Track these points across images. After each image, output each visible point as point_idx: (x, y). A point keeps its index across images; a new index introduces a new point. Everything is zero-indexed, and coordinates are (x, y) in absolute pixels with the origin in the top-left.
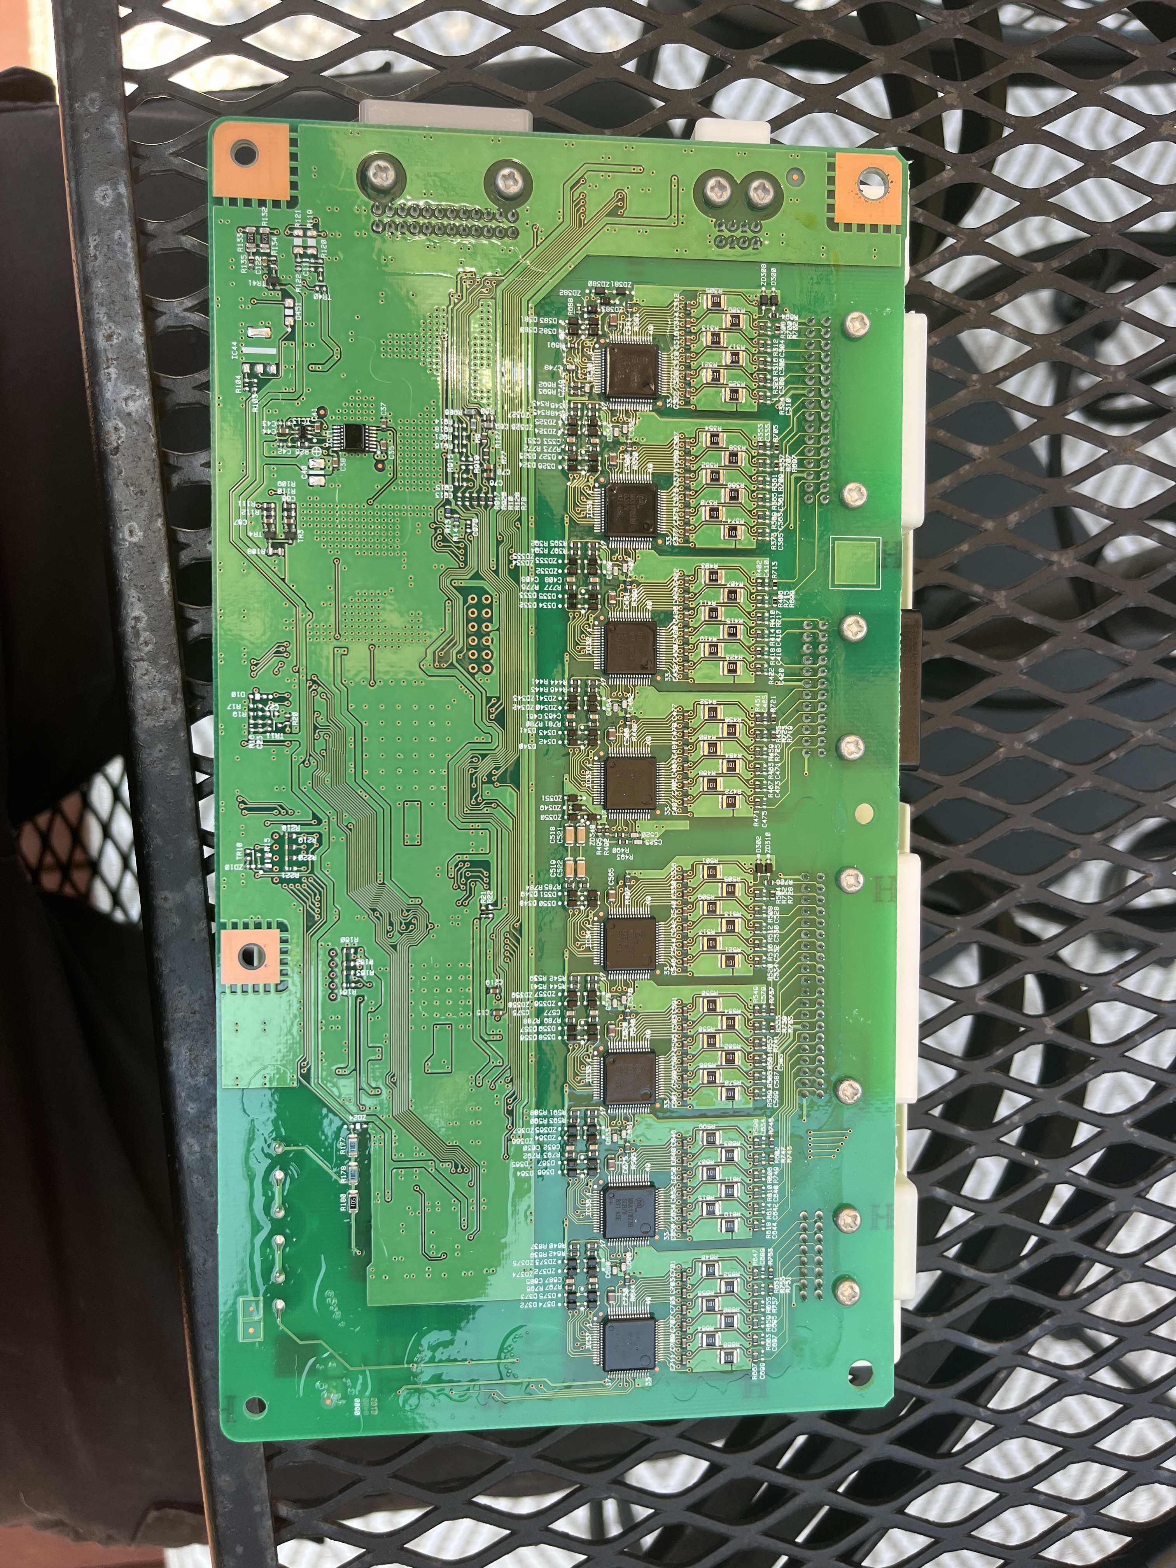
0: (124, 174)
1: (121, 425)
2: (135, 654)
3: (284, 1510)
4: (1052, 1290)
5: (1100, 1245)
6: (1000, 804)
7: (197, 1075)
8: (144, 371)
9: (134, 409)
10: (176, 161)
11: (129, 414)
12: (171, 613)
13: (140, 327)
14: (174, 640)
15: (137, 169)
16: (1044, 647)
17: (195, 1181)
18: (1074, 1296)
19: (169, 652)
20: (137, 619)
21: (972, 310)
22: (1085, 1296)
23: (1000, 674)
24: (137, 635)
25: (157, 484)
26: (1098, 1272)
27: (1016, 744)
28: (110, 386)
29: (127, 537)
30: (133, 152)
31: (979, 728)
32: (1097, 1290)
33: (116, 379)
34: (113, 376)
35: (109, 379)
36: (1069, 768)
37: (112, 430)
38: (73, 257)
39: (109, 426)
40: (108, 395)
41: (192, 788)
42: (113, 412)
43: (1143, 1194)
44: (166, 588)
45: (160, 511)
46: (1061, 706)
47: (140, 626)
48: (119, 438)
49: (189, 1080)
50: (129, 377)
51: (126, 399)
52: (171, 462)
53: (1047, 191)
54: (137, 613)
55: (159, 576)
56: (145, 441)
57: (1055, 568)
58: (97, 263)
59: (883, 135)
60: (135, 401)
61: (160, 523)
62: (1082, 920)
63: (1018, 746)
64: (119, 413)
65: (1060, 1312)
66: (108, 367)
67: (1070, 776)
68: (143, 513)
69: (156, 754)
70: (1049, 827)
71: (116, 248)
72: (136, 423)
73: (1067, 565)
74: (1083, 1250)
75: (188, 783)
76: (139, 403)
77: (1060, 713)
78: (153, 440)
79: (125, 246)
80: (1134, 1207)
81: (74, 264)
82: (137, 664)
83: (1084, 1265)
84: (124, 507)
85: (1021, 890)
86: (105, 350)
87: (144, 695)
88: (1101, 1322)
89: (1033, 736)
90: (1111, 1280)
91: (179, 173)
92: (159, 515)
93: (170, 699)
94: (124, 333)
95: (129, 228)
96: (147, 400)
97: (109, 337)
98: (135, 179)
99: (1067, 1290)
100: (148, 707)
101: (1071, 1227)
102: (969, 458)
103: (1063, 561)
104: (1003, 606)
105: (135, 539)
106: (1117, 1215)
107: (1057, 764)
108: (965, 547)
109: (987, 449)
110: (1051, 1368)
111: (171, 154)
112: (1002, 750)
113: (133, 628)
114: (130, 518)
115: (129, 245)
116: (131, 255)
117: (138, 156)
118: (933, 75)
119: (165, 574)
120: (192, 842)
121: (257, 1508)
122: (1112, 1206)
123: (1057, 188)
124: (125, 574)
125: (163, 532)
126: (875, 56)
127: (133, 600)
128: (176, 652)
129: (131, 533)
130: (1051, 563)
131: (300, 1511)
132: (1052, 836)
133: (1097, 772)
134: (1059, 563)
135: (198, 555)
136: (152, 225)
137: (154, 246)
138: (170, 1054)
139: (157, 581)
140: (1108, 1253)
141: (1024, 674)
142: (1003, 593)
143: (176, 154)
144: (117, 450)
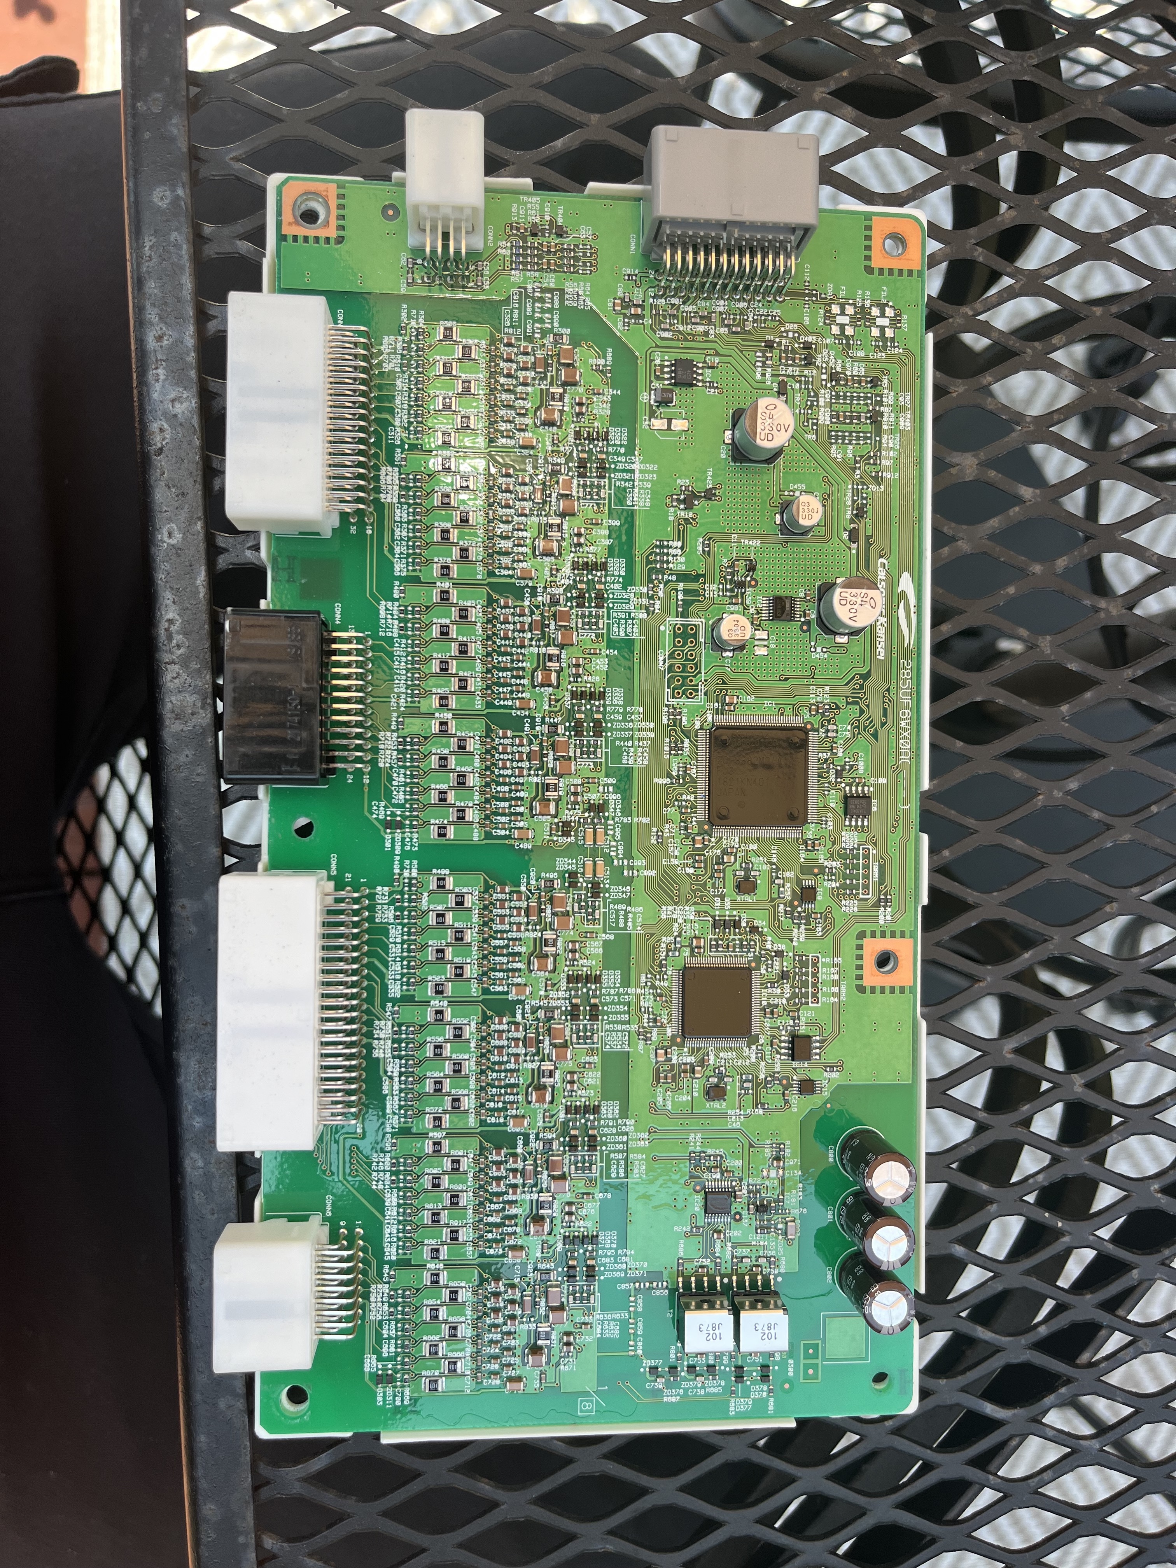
0: (185, 176)
1: (166, 426)
2: (166, 657)
3: (269, 1542)
4: (1070, 1358)
5: (1121, 1312)
6: (1037, 853)
7: (204, 1088)
8: (193, 374)
9: (180, 411)
10: (238, 165)
11: (175, 416)
12: (204, 617)
13: (191, 329)
14: (207, 645)
15: (197, 171)
16: (1088, 695)
17: (197, 1197)
18: (1091, 1365)
19: (201, 656)
20: (171, 621)
21: (1029, 351)
22: (1103, 1365)
23: (1042, 720)
24: (170, 637)
25: (199, 487)
26: (1117, 1340)
27: (1055, 792)
28: (158, 387)
29: (166, 539)
30: (194, 155)
31: (1018, 774)
32: (1115, 1359)
33: (164, 380)
34: (162, 377)
35: (157, 380)
36: (1109, 820)
37: (157, 431)
38: (128, 257)
39: (155, 426)
40: (155, 396)
41: (217, 795)
42: (159, 413)
43: (1167, 1262)
44: (202, 592)
45: (200, 514)
46: (1103, 756)
47: (174, 628)
48: (164, 439)
49: (197, 1093)
50: (177, 377)
51: (173, 401)
52: (214, 466)
53: (1109, 236)
54: (170, 616)
55: (196, 579)
56: (190, 443)
57: (1102, 615)
58: (151, 264)
59: (946, 173)
60: (181, 403)
61: (199, 526)
62: (1117, 976)
63: (1058, 794)
64: (165, 413)
65: (1077, 1380)
66: (157, 368)
67: (1109, 827)
68: (183, 515)
69: (182, 759)
70: (1085, 879)
71: (172, 249)
72: (181, 424)
73: (1114, 612)
74: (1104, 1317)
75: (212, 790)
76: (185, 405)
77: (1101, 763)
78: (197, 442)
79: (179, 248)
80: (1158, 1275)
81: (128, 264)
82: (168, 666)
83: (1103, 1332)
84: (165, 508)
85: (1054, 941)
86: (155, 351)
87: (173, 699)
88: (1118, 1392)
89: (1073, 785)
90: (1131, 1349)
91: (239, 179)
92: (199, 518)
93: (199, 704)
94: (175, 335)
95: (186, 229)
96: (194, 403)
97: (160, 338)
98: (195, 180)
99: (1084, 1358)
100: (177, 710)
101: (1092, 1293)
102: (1018, 500)
103: (1111, 609)
104: (1048, 651)
105: (173, 541)
106: (1140, 1283)
107: (1096, 815)
108: (1011, 590)
109: (1038, 491)
110: (1065, 1437)
111: (232, 159)
112: (1041, 797)
113: (167, 630)
114: (170, 520)
115: (185, 247)
116: (186, 257)
117: (198, 159)
118: (998, 115)
119: (201, 578)
120: (214, 851)
121: (241, 1539)
122: (1135, 1273)
123: (1118, 233)
124: (161, 576)
125: (201, 536)
126: (941, 93)
127: (168, 602)
128: (208, 656)
129: (170, 534)
130: (1097, 610)
131: (285, 1544)
132: (1088, 888)
133: (1137, 825)
134: (1107, 610)
135: (236, 560)
136: (208, 229)
137: (210, 251)
138: (179, 1066)
139: (193, 584)
140: (1129, 1321)
141: (1067, 721)
142: (1048, 638)
143: (237, 159)
144: (161, 450)
